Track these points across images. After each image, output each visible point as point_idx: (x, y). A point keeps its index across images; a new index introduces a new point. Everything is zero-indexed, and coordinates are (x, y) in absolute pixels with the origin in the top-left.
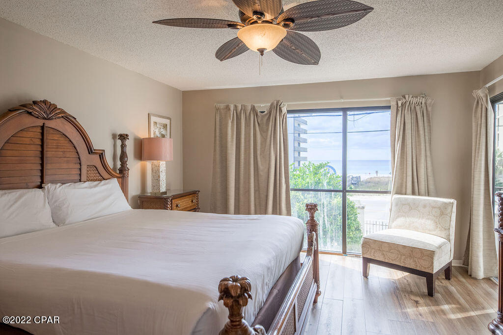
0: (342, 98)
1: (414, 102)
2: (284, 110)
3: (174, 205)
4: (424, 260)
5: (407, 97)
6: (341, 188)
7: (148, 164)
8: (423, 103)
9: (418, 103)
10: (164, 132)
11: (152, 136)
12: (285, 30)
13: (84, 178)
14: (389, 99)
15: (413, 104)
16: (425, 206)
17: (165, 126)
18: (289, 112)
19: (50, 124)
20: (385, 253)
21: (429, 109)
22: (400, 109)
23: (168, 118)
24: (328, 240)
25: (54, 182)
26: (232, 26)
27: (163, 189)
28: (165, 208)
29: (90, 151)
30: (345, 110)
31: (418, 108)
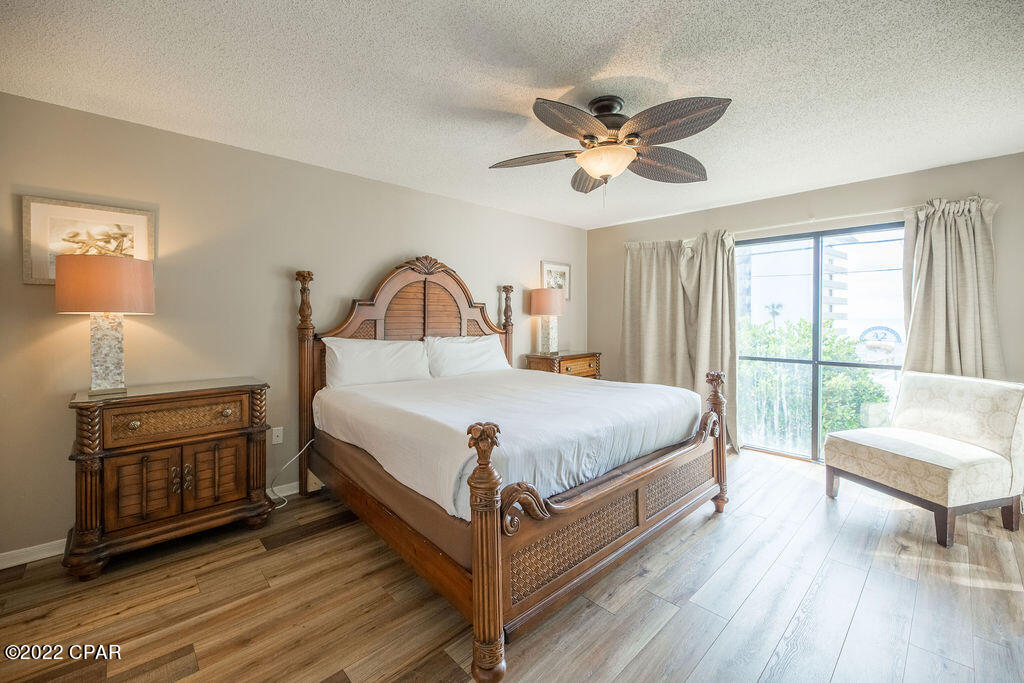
0: (811, 216)
1: (951, 211)
2: (729, 242)
3: (563, 369)
4: (930, 481)
5: (936, 203)
6: (809, 357)
7: (539, 319)
8: (973, 210)
9: (961, 211)
10: (560, 282)
11: (545, 287)
12: (630, 148)
13: (464, 332)
14: (901, 209)
15: (951, 214)
16: (961, 393)
17: (563, 275)
18: (738, 243)
19: (430, 278)
20: (862, 462)
21: (988, 219)
22: (922, 226)
23: (567, 265)
24: (789, 435)
25: (434, 335)
26: (570, 155)
27: (554, 348)
28: (552, 370)
29: (471, 305)
30: (817, 235)
31: (961, 221)
